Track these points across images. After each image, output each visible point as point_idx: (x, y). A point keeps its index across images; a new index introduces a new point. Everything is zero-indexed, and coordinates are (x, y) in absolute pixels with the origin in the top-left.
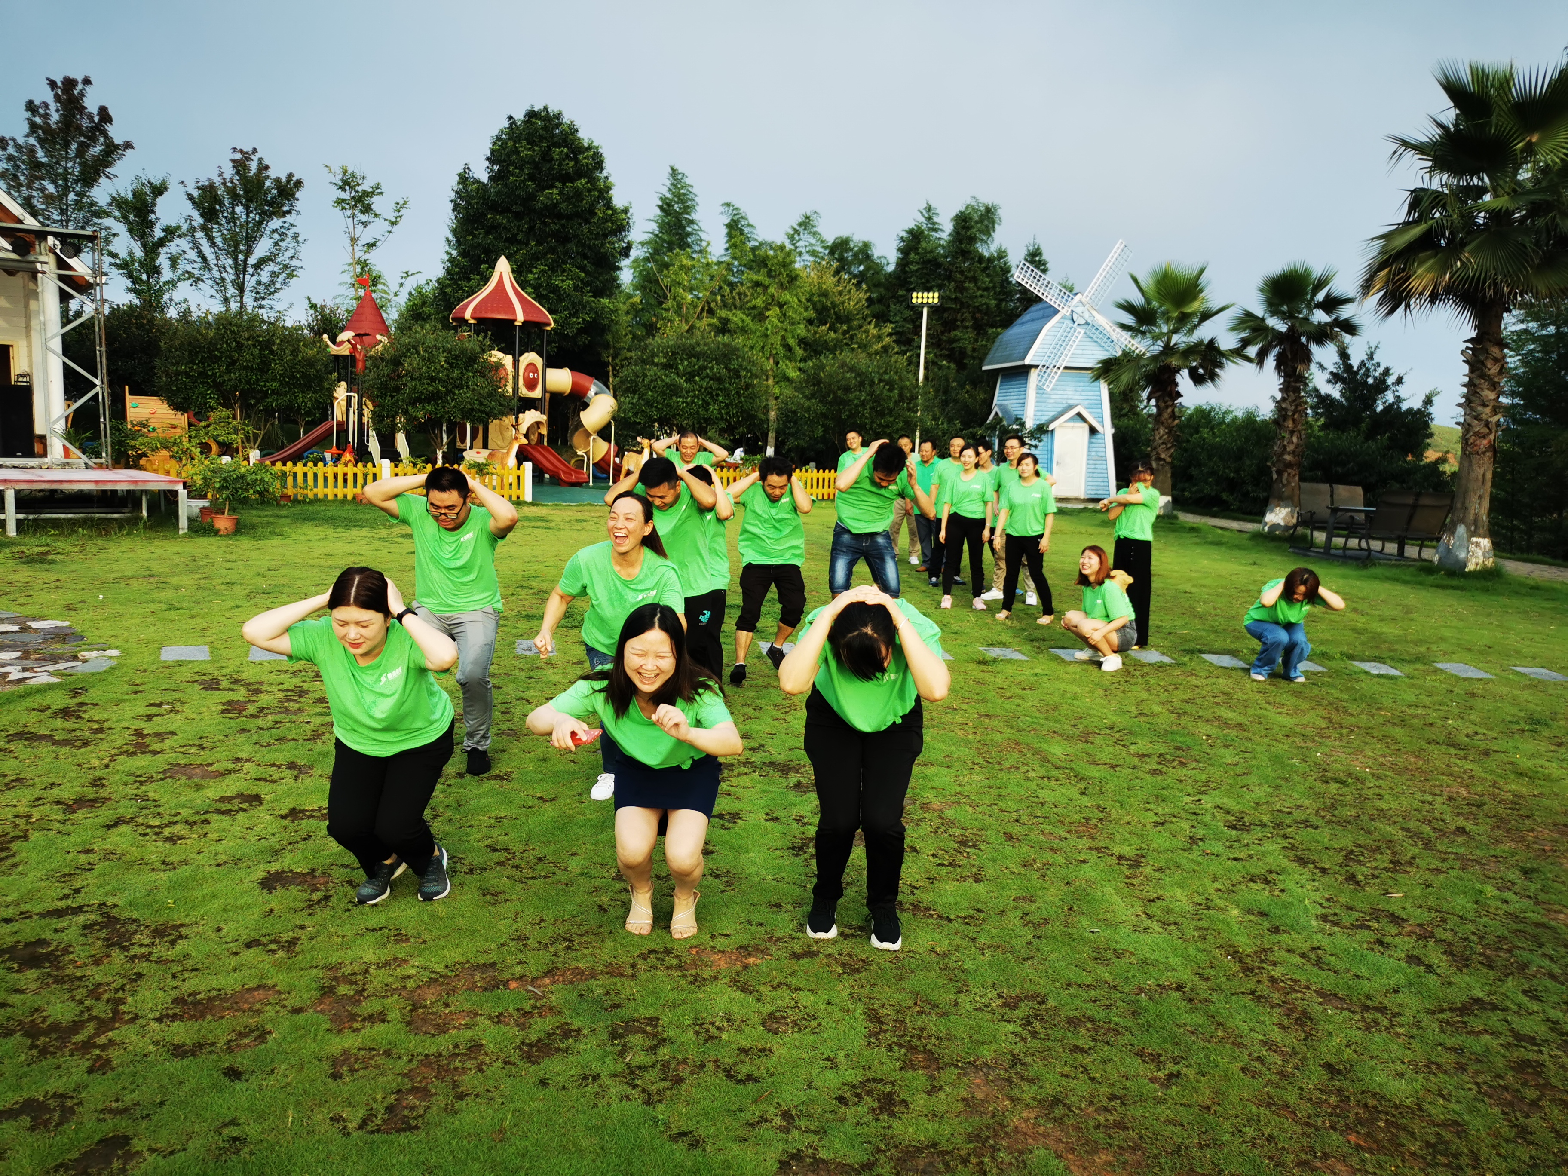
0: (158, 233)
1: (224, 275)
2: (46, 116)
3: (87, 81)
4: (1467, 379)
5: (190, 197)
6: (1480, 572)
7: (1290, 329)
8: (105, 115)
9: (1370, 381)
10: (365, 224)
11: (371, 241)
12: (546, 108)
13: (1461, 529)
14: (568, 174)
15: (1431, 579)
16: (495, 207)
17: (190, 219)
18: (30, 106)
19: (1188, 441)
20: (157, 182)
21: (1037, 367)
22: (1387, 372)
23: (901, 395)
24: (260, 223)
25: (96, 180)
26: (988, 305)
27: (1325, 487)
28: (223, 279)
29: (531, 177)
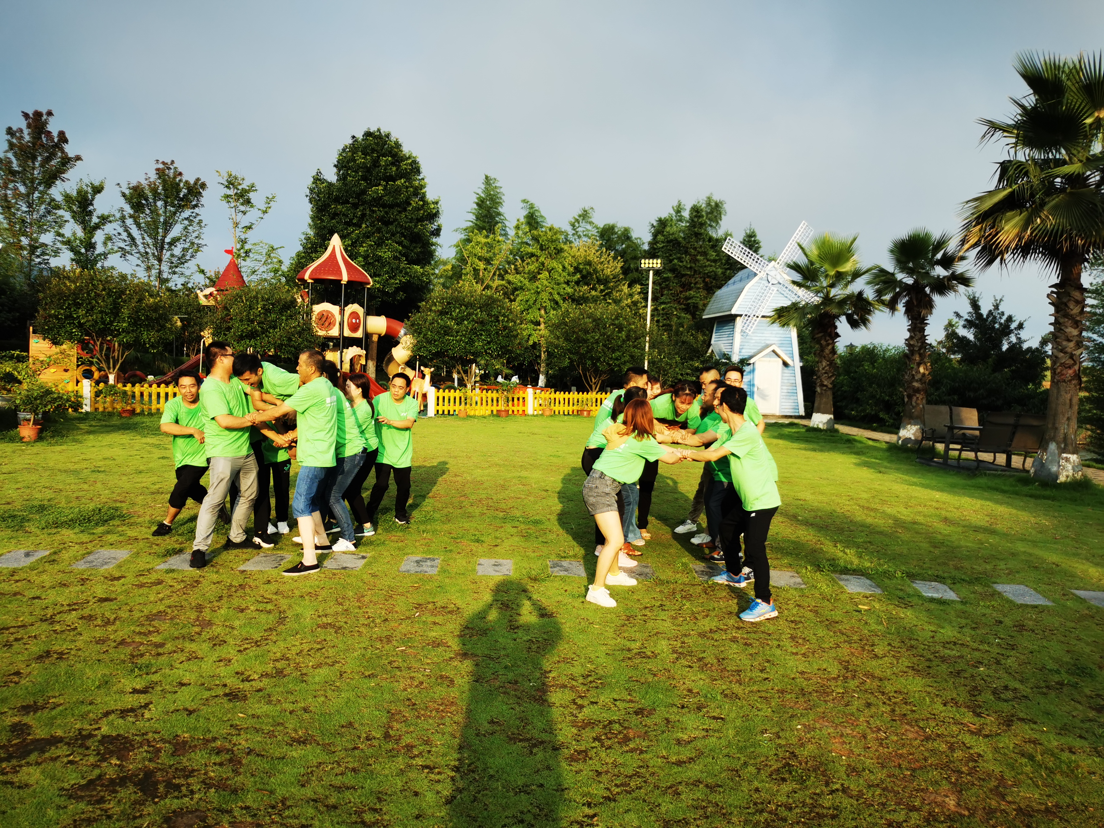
0: (95, 220)
1: (148, 250)
2: (21, 138)
3: (50, 113)
4: (1052, 319)
5: (124, 195)
6: (1070, 483)
7: (916, 281)
8: (63, 137)
9: (997, 326)
10: (244, 213)
11: (248, 224)
12: (379, 130)
13: (1053, 447)
14: (391, 176)
15: (1026, 489)
16: (337, 200)
17: (122, 210)
18: (10, 131)
19: (856, 372)
20: (97, 183)
21: (741, 316)
22: (1010, 319)
23: (628, 337)
24: (175, 213)
25: (54, 183)
26: (715, 272)
27: (944, 409)
28: (147, 253)
29: (364, 178)
